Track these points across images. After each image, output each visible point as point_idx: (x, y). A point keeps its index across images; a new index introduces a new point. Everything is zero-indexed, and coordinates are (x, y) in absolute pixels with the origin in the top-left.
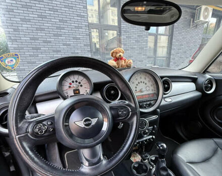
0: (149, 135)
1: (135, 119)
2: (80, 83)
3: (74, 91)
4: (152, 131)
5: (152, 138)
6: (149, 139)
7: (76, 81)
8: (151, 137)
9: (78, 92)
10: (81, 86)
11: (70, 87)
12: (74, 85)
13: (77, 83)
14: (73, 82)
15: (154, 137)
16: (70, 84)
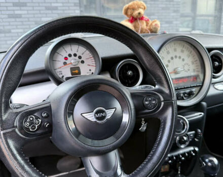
0: (189, 145)
1: (169, 113)
2: (80, 57)
3: (72, 69)
4: (193, 140)
5: (194, 151)
6: (189, 153)
7: (75, 55)
8: (192, 148)
9: (77, 71)
10: (83, 62)
11: (65, 63)
12: (72, 61)
13: (77, 58)
14: (70, 55)
15: (197, 149)
16: (66, 59)
